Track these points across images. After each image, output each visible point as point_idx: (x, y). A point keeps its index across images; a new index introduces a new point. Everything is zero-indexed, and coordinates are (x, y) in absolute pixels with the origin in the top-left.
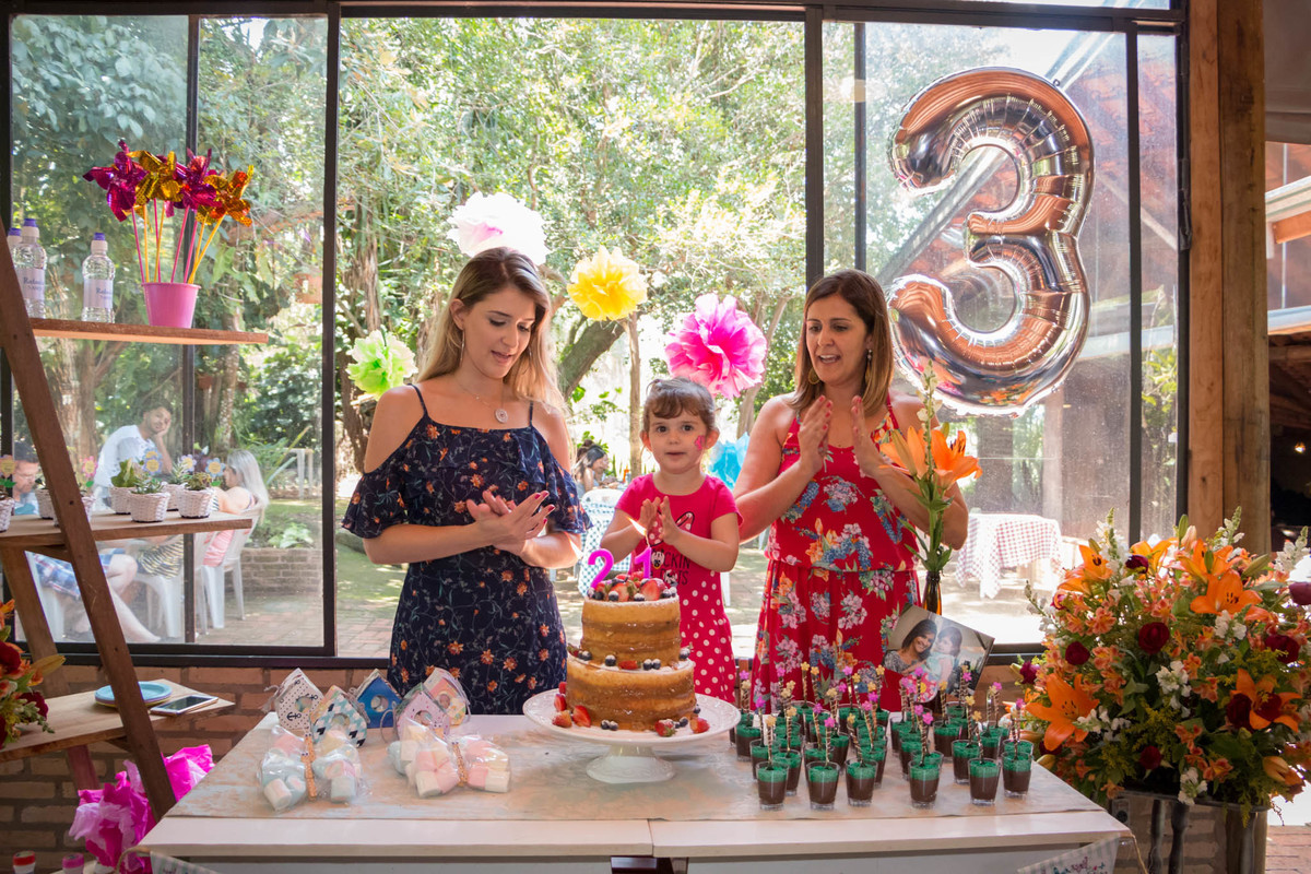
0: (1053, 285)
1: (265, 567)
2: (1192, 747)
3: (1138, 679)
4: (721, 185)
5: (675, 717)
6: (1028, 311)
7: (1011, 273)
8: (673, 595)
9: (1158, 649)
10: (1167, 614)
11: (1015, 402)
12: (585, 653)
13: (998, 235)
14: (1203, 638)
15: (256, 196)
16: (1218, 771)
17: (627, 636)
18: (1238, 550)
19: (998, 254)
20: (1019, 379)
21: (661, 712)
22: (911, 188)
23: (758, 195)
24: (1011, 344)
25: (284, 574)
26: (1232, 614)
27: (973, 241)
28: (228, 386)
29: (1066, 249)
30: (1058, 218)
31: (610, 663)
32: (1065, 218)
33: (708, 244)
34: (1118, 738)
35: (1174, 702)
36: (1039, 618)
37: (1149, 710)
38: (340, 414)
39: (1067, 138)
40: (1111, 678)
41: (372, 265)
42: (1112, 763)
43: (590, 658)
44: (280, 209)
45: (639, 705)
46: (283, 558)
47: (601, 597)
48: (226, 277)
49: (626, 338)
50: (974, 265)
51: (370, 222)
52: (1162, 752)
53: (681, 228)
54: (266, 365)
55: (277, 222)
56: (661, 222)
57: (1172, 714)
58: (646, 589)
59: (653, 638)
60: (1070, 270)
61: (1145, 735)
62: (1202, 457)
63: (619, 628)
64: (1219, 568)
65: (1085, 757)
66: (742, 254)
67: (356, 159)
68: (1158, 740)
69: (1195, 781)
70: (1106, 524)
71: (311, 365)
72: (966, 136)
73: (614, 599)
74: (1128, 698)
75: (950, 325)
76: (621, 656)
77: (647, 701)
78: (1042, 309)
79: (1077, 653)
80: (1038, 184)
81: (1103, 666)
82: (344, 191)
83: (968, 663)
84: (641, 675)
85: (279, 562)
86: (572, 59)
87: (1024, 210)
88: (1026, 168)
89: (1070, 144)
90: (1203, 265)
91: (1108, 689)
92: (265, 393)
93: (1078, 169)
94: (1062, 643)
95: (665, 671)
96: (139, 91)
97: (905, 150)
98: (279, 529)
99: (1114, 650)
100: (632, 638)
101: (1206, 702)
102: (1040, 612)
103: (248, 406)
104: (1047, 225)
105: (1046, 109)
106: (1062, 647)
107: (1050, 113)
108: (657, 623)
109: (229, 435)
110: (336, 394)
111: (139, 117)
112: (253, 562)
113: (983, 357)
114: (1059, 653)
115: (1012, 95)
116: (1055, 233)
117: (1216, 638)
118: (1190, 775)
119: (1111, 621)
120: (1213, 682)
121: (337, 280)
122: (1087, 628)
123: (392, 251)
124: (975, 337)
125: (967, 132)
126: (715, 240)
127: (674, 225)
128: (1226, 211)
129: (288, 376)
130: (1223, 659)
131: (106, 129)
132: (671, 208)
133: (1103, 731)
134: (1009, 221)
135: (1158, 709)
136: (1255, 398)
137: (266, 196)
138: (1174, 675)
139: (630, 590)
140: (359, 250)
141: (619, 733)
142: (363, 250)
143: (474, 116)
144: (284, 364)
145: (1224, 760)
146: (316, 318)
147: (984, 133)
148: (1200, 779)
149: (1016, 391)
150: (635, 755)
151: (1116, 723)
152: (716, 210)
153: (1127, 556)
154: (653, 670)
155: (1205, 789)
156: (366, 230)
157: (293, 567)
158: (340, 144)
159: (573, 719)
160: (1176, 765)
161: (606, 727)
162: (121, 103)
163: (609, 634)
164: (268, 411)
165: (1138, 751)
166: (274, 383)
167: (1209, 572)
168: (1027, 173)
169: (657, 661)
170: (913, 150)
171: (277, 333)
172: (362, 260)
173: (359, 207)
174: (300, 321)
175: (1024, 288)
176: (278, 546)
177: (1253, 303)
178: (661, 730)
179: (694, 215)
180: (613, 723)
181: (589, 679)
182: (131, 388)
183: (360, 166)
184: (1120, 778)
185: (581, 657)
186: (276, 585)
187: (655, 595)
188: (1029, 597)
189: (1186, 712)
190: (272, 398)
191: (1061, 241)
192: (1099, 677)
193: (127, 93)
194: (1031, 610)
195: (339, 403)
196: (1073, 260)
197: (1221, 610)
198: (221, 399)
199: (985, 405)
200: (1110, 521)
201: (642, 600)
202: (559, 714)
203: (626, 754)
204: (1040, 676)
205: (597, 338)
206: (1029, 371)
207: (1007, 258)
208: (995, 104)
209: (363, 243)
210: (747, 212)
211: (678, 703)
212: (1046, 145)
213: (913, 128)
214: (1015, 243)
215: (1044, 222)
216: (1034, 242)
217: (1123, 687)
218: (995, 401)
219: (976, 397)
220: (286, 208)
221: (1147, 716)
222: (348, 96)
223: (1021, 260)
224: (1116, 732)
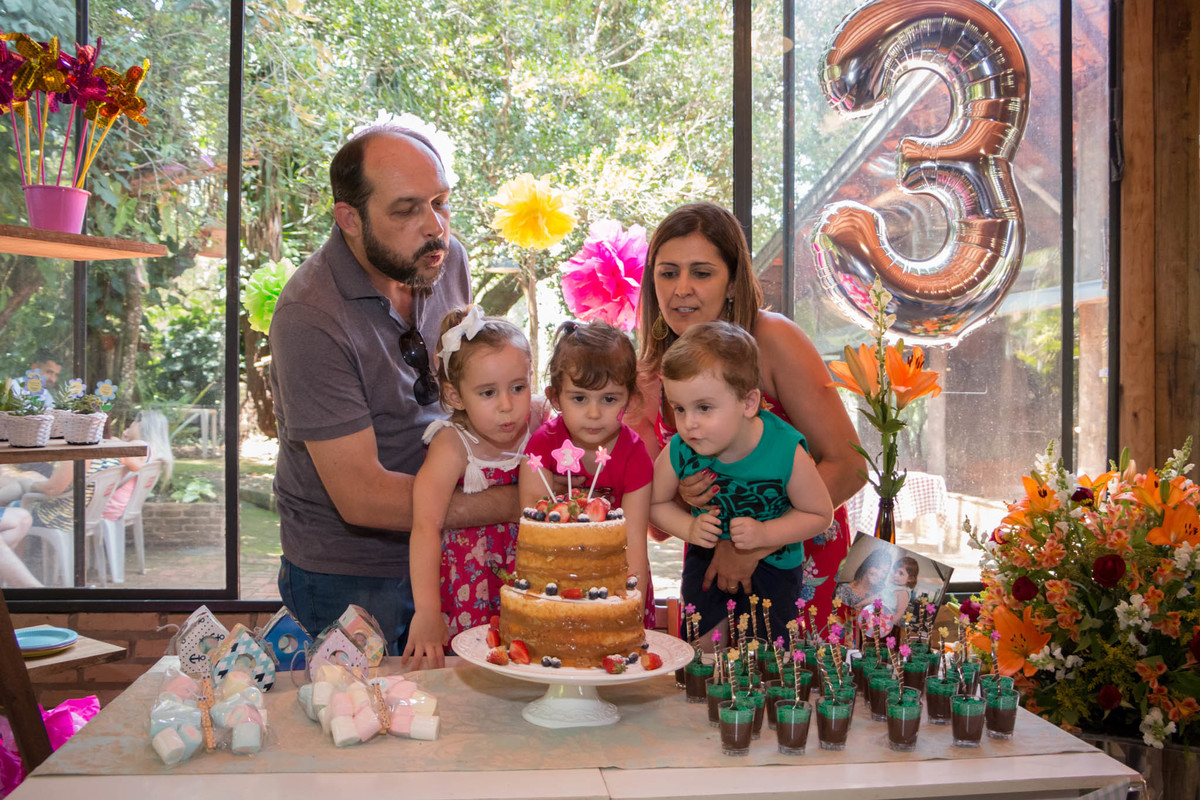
0: (987, 212)
1: (168, 522)
2: (1156, 686)
3: (1093, 615)
4: (622, 144)
5: (624, 653)
6: (961, 239)
7: (944, 200)
8: (620, 517)
9: (1114, 584)
10: (1123, 547)
11: (947, 334)
12: (523, 582)
13: (934, 160)
14: (1162, 571)
15: (159, 149)
16: (1185, 712)
17: (570, 562)
18: (1189, 482)
19: (932, 180)
20: (951, 309)
21: (609, 648)
22: (842, 111)
23: (658, 154)
24: (946, 272)
25: (188, 529)
26: (1193, 545)
27: (905, 167)
28: (130, 342)
29: (1001, 175)
30: (994, 142)
31: (551, 592)
32: (1000, 141)
33: (610, 202)
34: (1071, 676)
35: (1132, 638)
36: (981, 553)
37: (1107, 646)
38: (243, 376)
39: (1003, 60)
40: (1064, 613)
41: (276, 226)
42: (1067, 703)
43: (528, 587)
44: (183, 162)
45: (583, 639)
46: (187, 513)
47: (543, 518)
48: (129, 229)
49: (524, 301)
50: (907, 191)
51: (275, 181)
52: (1120, 691)
53: (583, 186)
54: (170, 328)
55: (180, 175)
56: (563, 180)
57: (1131, 651)
58: (589, 509)
59: (599, 563)
60: (1006, 197)
61: (1101, 674)
62: (1133, 392)
63: (562, 552)
64: (1175, 498)
65: (1034, 696)
66: (644, 211)
67: (261, 110)
68: (1116, 678)
69: (1161, 722)
70: (1046, 456)
71: (216, 328)
72: (900, 57)
73: (556, 519)
74: (1084, 633)
75: (883, 252)
76: (564, 584)
77: (594, 634)
78: (975, 237)
79: (1024, 588)
80: (973, 108)
81: (1056, 600)
82: (250, 144)
83: (926, 595)
84: (586, 605)
85: (182, 517)
86: (475, 22)
87: (959, 134)
88: (959, 92)
89: (1005, 66)
90: (1136, 196)
91: (1062, 625)
92: (169, 355)
93: (1014, 92)
94: (1006, 579)
95: (613, 601)
97: (837, 71)
98: (182, 484)
99: (1067, 584)
100: (577, 563)
101: (1169, 639)
102: (981, 548)
103: (153, 368)
104: (982, 151)
105: (982, 31)
106: (1008, 583)
107: (986, 35)
108: (603, 547)
109: (131, 391)
110: (241, 357)
112: (154, 517)
113: (919, 285)
114: (1002, 589)
115: (948, 16)
116: (991, 157)
117: (1175, 571)
118: (1154, 716)
119: (1060, 555)
120: (1176, 616)
121: (242, 245)
122: (1034, 562)
123: (296, 214)
124: (908, 265)
125: (902, 53)
126: (617, 198)
127: (576, 183)
128: (1159, 143)
129: (192, 338)
130: (1183, 593)
132: (574, 167)
133: (1056, 669)
134: (942, 146)
135: (1113, 646)
136: (1189, 332)
137: (169, 148)
138: (1135, 610)
139: (571, 510)
140: (263, 210)
141: (562, 670)
142: (267, 211)
143: (378, 75)
144: (188, 326)
145: (1192, 700)
146: (221, 282)
147: (918, 55)
148: (1166, 721)
149: (947, 321)
150: (578, 696)
151: (1071, 660)
152: (617, 168)
153: (1074, 487)
154: (599, 600)
155: (1174, 731)
156: (271, 190)
157: (196, 522)
158: (245, 99)
159: (509, 655)
160: (1137, 705)
161: (548, 664)
163: (550, 559)
164: (173, 373)
165: (1093, 691)
166: (177, 345)
167: (1164, 502)
168: (960, 98)
169: (603, 589)
170: (844, 73)
171: (181, 293)
172: (266, 223)
173: (264, 162)
174: (204, 285)
175: (957, 216)
176: (181, 501)
177: (1187, 235)
178: (609, 667)
179: (596, 172)
180: (555, 660)
181: (527, 610)
182: (31, 345)
183: (265, 119)
184: (1076, 720)
185: (519, 586)
186: (179, 540)
187: (601, 515)
188: (968, 531)
189: (1144, 649)
190: (176, 360)
191: (996, 165)
192: (1051, 613)
194: (970, 544)
195: (242, 365)
196: (1007, 185)
197: (1178, 542)
198: (124, 354)
199: (915, 334)
200: (1050, 454)
201: (587, 521)
202: (495, 649)
203: (567, 695)
204: (984, 614)
205: (497, 302)
206: (961, 302)
207: (941, 185)
208: (932, 25)
209: (268, 202)
210: (648, 170)
211: (628, 637)
212: (980, 69)
213: (845, 48)
214: (947, 169)
215: (978, 148)
216: (967, 167)
217: (1078, 622)
218: (926, 331)
219: (907, 326)
220: (189, 160)
221: (1105, 653)
222: (252, 58)
223: (956, 187)
224: (1068, 670)
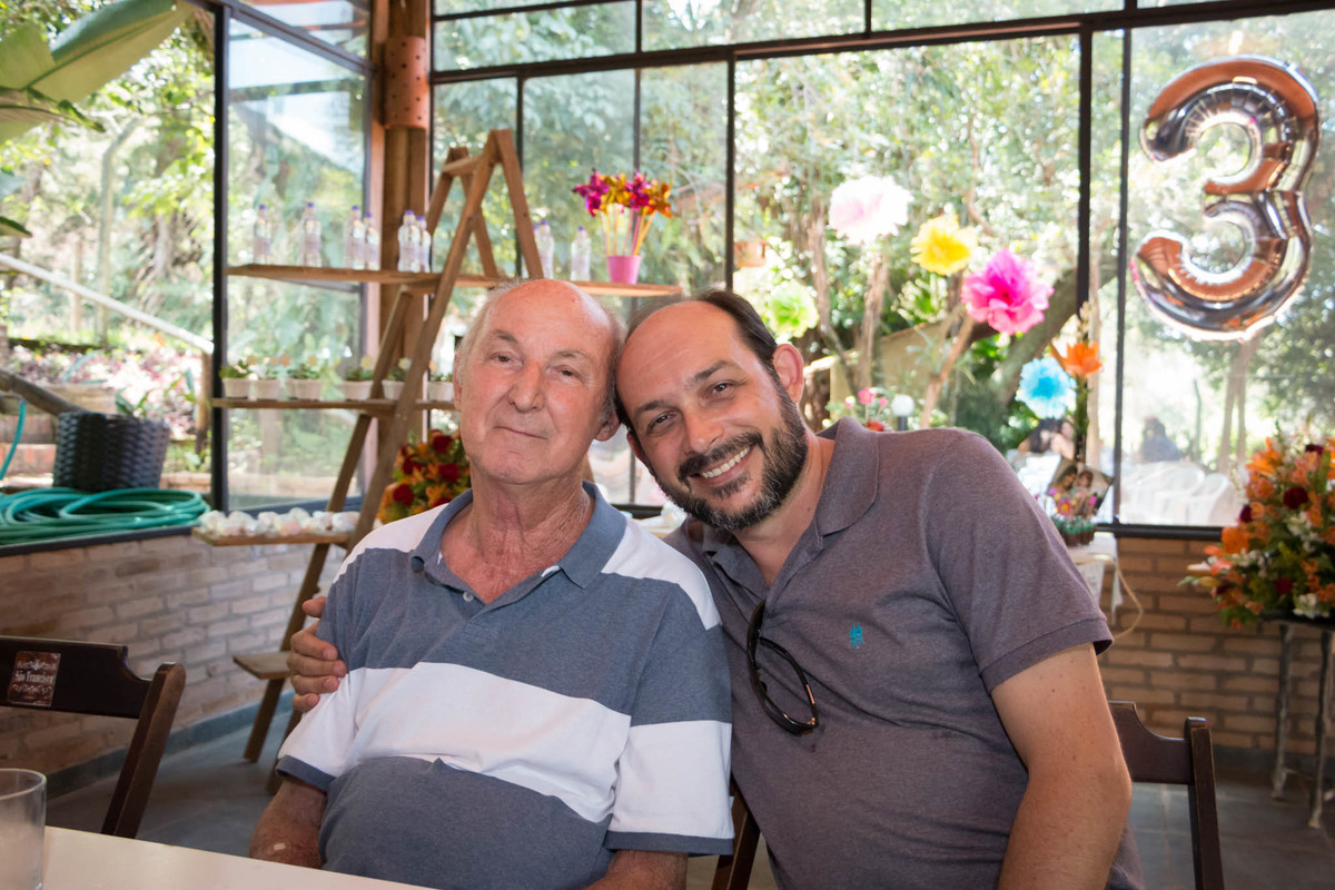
2: (1311, 577)
16: (1327, 595)
42: (1256, 590)
96: (601, 92)
111: (600, 113)
118: (1307, 598)
131: (575, 126)
162: (588, 104)
165: (1275, 581)
193: (591, 94)
